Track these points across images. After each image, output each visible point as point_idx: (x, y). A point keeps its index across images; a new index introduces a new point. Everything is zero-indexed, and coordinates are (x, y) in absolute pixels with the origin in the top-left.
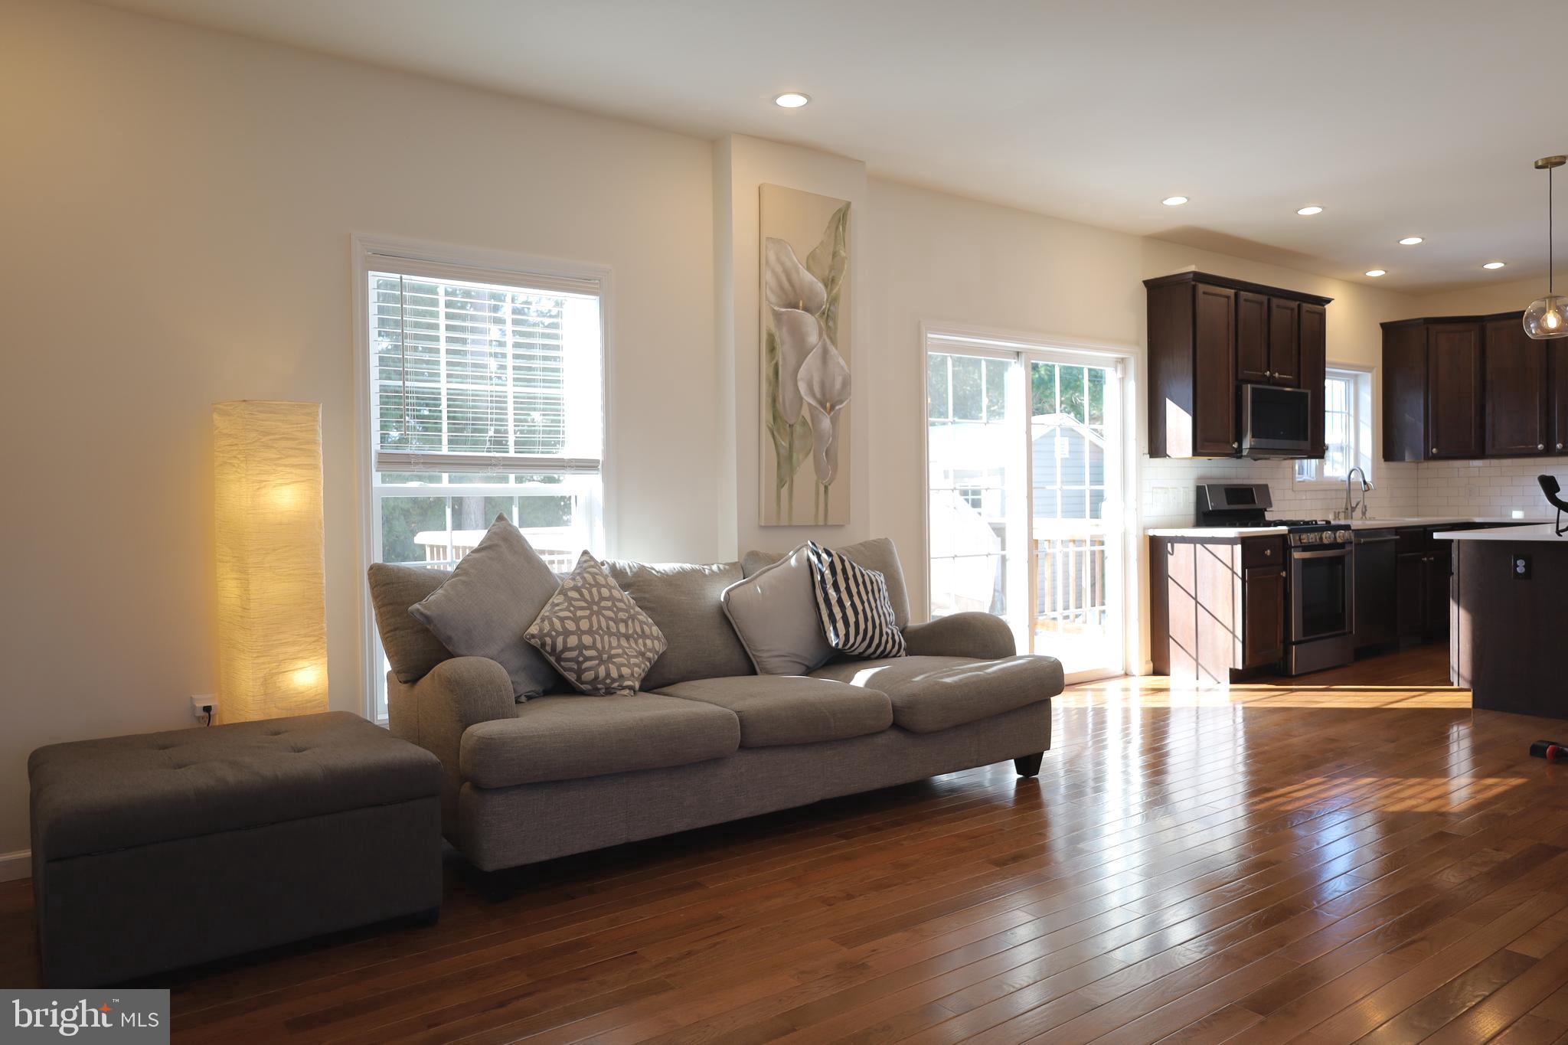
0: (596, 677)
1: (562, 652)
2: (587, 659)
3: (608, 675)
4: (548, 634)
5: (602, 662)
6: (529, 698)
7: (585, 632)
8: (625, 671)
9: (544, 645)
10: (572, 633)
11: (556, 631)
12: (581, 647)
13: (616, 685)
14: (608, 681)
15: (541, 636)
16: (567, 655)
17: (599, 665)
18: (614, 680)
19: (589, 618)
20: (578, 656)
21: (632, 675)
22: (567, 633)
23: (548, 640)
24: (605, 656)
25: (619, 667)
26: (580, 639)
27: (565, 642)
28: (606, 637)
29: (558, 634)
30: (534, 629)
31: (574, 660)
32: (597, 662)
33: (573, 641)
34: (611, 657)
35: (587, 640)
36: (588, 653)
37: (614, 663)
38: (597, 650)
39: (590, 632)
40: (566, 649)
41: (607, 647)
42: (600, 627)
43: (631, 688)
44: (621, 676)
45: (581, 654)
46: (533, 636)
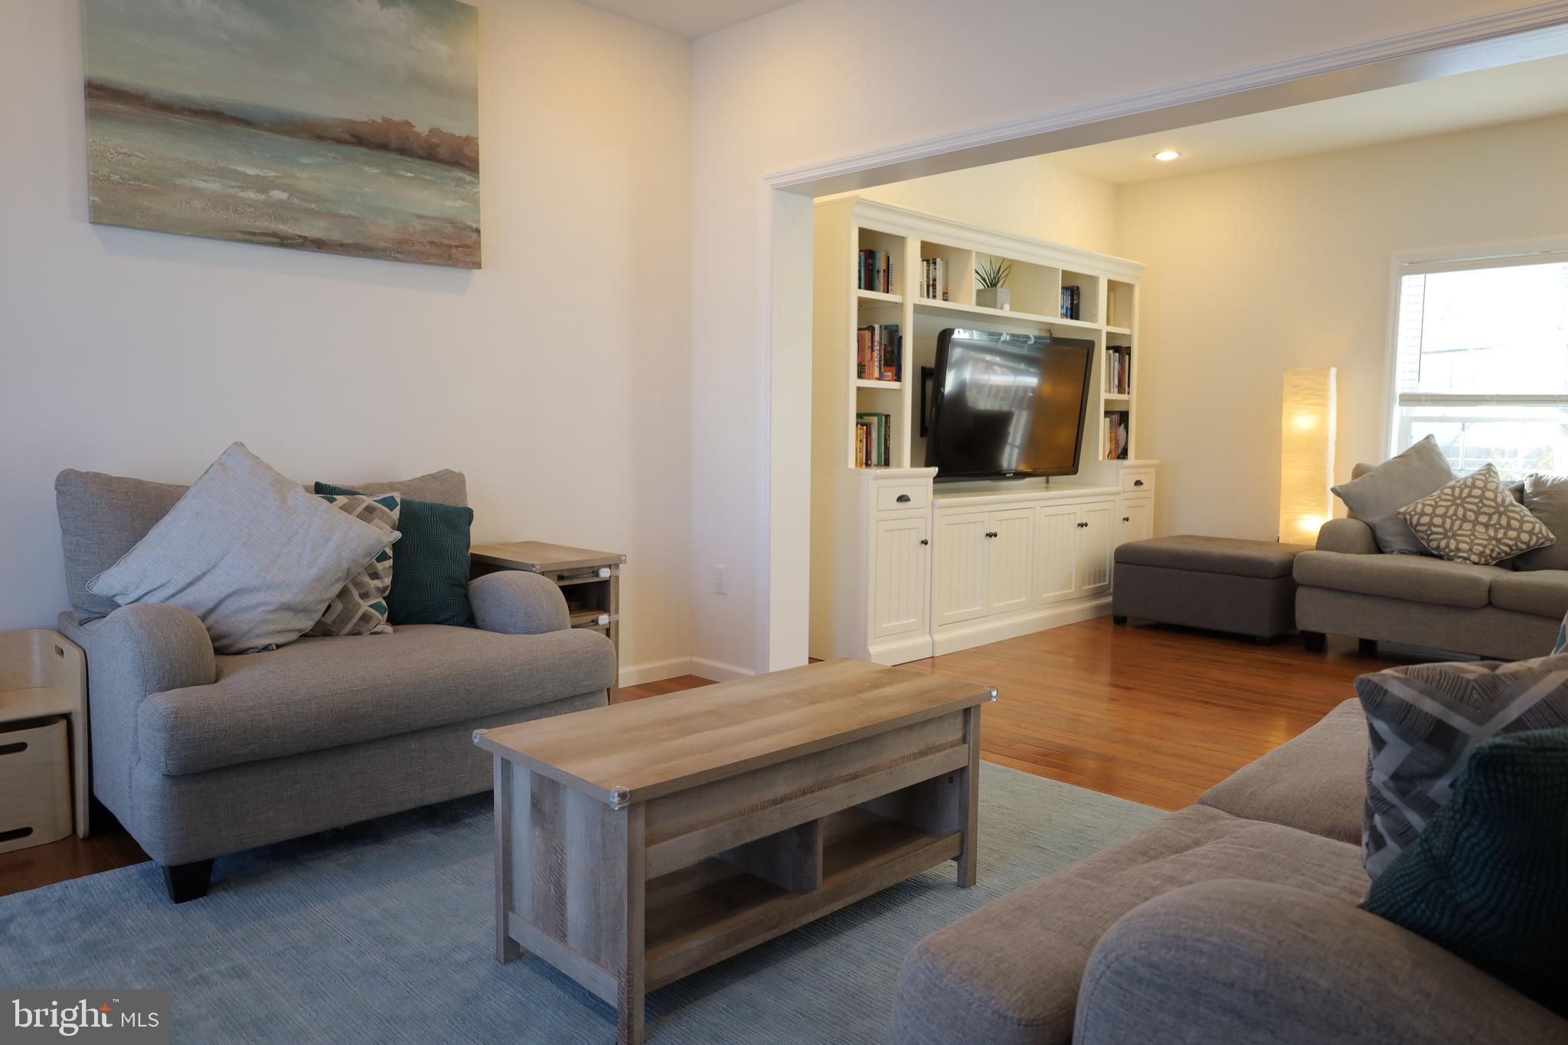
0: (1438, 548)
1: (1417, 525)
2: (1433, 533)
3: (1447, 546)
4: (1410, 514)
5: (1446, 536)
6: (1402, 553)
7: (1438, 516)
8: (1462, 546)
9: (1406, 520)
10: (1427, 515)
11: (1415, 512)
12: (1431, 524)
13: (1452, 554)
14: (1447, 550)
15: (1404, 514)
16: (1420, 528)
17: (1443, 539)
18: (1451, 551)
19: (1448, 508)
20: (1427, 530)
21: (1471, 550)
22: (1423, 514)
23: (1408, 517)
24: (1450, 534)
25: (1458, 542)
26: (1431, 519)
27: (1419, 519)
28: (1458, 523)
29: (1416, 513)
30: (1402, 510)
31: (1424, 532)
32: (1442, 536)
33: (1425, 520)
34: (1455, 536)
35: (1437, 521)
36: (1434, 529)
37: (1455, 539)
38: (1445, 529)
39: (1444, 516)
40: (1418, 524)
41: (1455, 528)
42: (1455, 514)
43: (1465, 559)
44: (1458, 549)
45: (1429, 528)
46: (1399, 513)
